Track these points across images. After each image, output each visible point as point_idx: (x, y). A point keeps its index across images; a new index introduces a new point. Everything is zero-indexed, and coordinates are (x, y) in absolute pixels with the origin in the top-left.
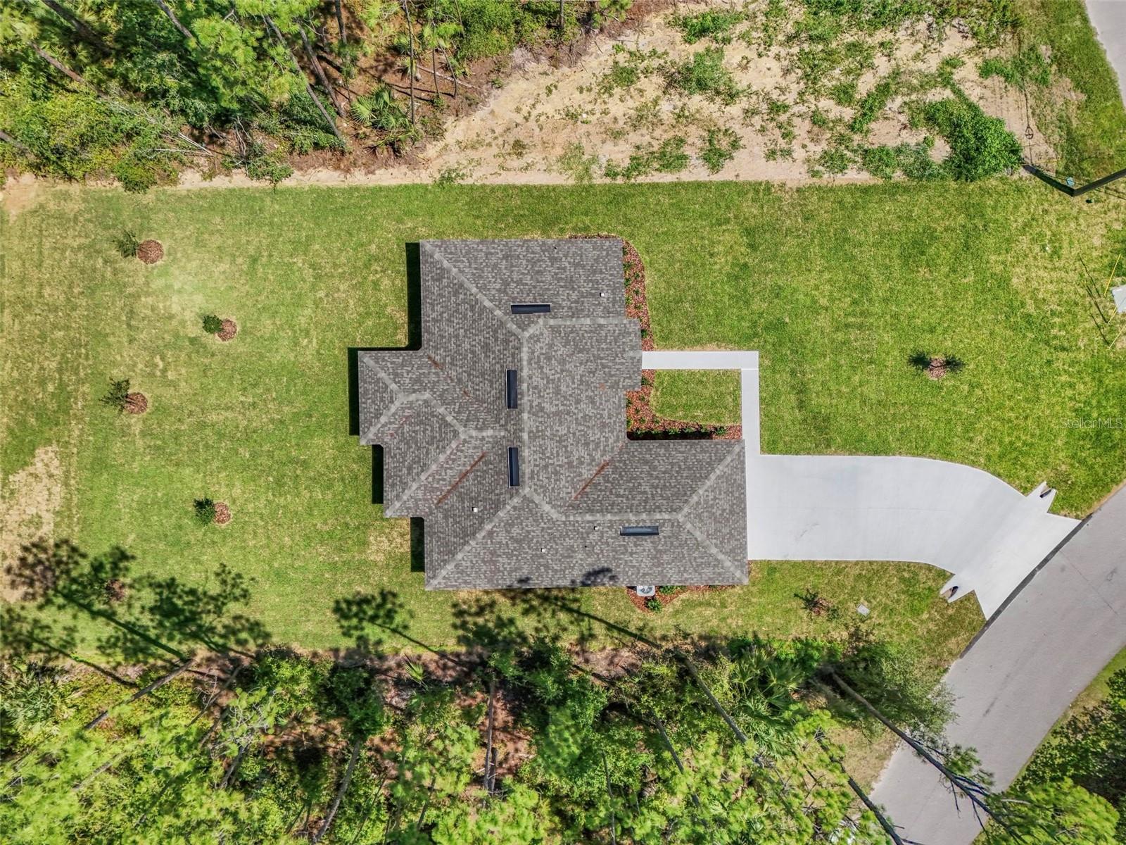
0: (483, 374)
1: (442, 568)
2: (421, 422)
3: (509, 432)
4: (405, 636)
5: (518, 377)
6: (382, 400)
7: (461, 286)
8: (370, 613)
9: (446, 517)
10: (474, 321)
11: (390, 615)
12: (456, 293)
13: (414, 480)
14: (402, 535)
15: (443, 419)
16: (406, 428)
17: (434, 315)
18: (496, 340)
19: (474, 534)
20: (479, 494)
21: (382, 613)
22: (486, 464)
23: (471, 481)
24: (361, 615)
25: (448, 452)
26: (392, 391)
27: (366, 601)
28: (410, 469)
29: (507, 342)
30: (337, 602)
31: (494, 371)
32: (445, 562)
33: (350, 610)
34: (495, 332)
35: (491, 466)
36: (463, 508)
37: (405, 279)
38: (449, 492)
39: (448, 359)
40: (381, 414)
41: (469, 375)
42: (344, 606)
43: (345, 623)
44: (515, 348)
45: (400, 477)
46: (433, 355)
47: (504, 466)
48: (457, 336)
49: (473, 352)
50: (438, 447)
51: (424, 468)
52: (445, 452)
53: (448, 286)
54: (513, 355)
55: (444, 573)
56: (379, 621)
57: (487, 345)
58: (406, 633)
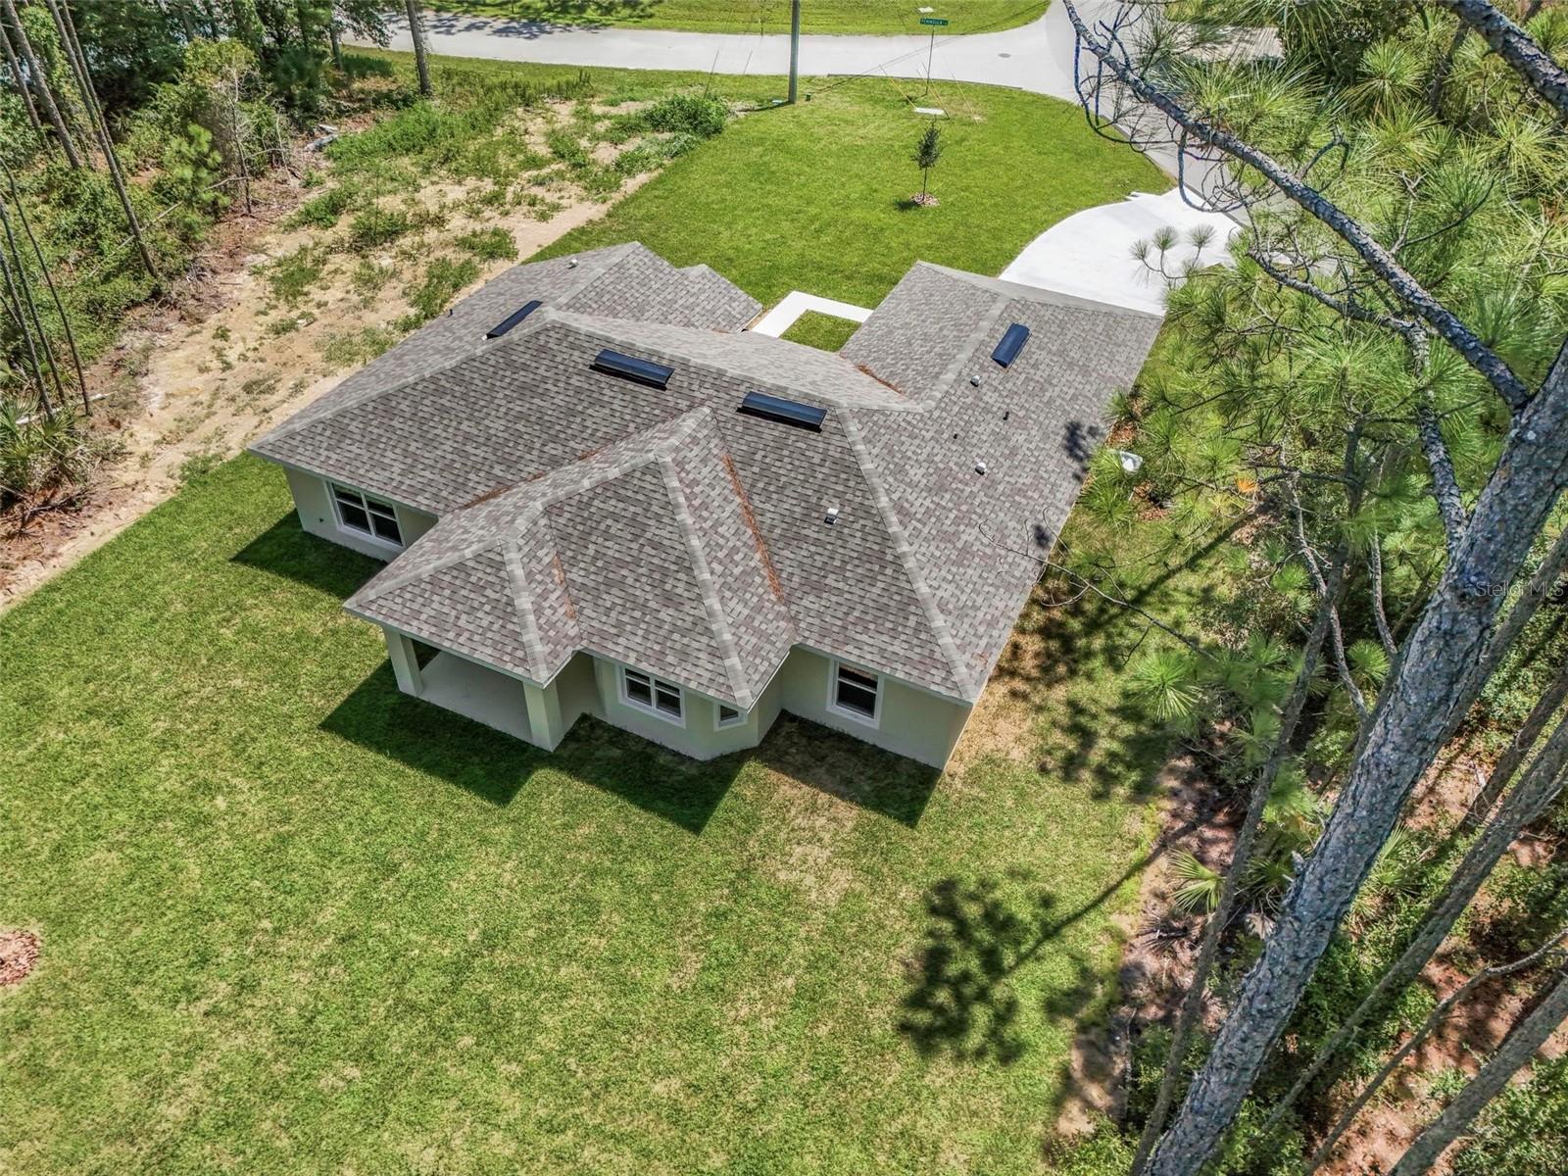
0: (571, 412)
1: (933, 638)
2: (585, 536)
3: (710, 398)
4: (1077, 916)
5: (618, 350)
6: (479, 589)
7: (386, 397)
8: (974, 964)
9: (818, 589)
10: (464, 397)
11: (1000, 922)
12: (391, 413)
13: (699, 598)
14: (813, 809)
15: (606, 485)
16: (575, 575)
17: (397, 468)
18: (525, 367)
19: (886, 538)
20: (806, 498)
21: (984, 936)
22: (748, 463)
23: (768, 506)
24: (969, 990)
25: (682, 500)
26: (477, 557)
27: (934, 959)
28: (669, 599)
29: (543, 349)
30: (904, 1028)
31: (578, 391)
32: (923, 626)
33: (940, 1010)
34: (510, 364)
35: (758, 457)
36: (817, 542)
37: (287, 583)
38: (768, 563)
39: (497, 471)
40: (510, 603)
41: (555, 439)
42: (923, 1018)
43: (974, 1039)
44: (559, 341)
45: (675, 628)
46: (469, 497)
47: (772, 431)
48: (468, 437)
49: (520, 416)
50: (658, 518)
51: (686, 564)
52: (678, 506)
53: (367, 424)
54: (572, 347)
55: (946, 640)
56: (1009, 958)
57: (523, 387)
58: (1064, 909)
